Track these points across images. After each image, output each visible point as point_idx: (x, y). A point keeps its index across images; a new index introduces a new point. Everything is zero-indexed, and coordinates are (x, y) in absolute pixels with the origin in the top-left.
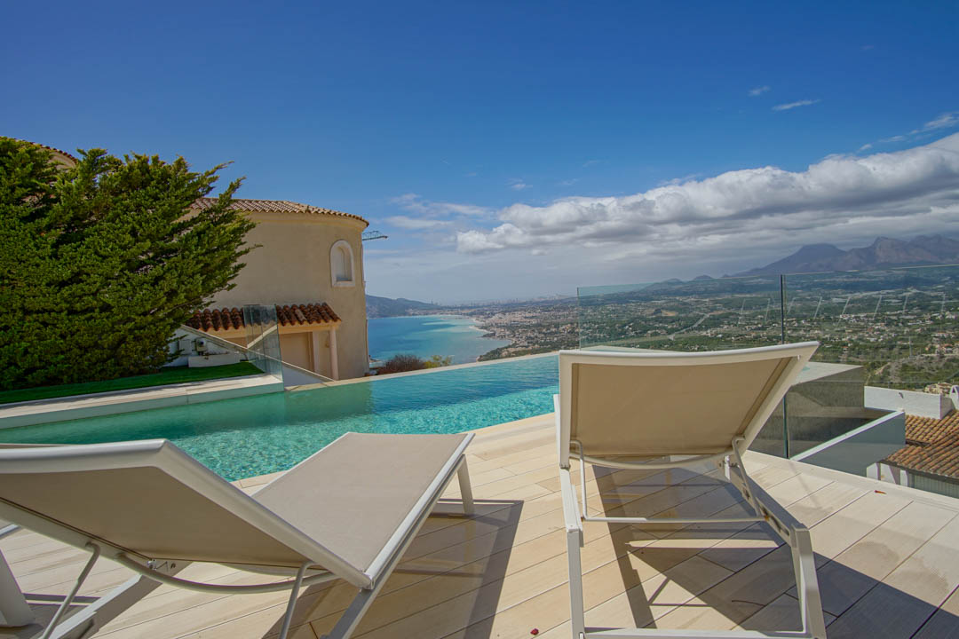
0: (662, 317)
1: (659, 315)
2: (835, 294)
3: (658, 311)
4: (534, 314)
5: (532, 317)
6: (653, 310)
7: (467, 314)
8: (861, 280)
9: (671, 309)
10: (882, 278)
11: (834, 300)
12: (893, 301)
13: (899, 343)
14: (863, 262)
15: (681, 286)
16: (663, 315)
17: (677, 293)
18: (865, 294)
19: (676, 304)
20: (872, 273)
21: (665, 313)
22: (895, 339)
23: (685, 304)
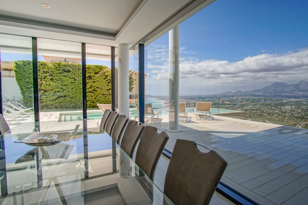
0: (224, 103)
1: (223, 103)
2: (284, 99)
3: (223, 101)
4: (182, 100)
5: (182, 101)
6: (222, 101)
7: (161, 99)
8: (294, 95)
9: (228, 101)
10: (302, 95)
11: (284, 101)
12: (305, 102)
13: (305, 117)
14: (295, 89)
15: (231, 94)
16: (225, 103)
17: (230, 96)
18: (295, 100)
19: (230, 99)
20: (298, 93)
21: (225, 102)
22: (304, 115)
23: (232, 100)
